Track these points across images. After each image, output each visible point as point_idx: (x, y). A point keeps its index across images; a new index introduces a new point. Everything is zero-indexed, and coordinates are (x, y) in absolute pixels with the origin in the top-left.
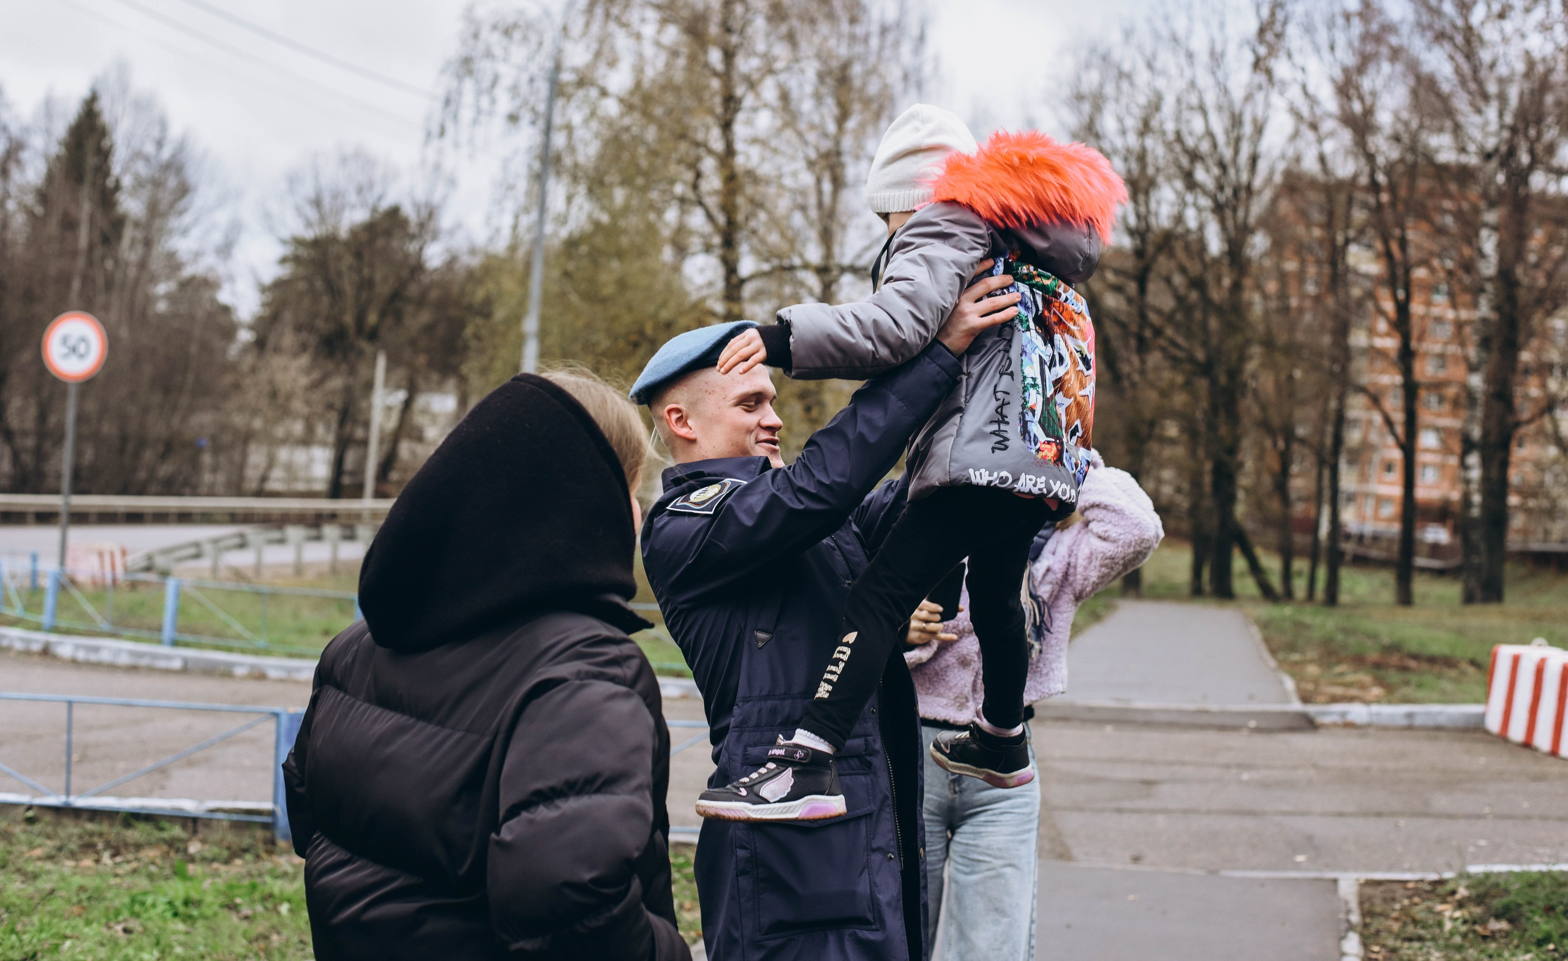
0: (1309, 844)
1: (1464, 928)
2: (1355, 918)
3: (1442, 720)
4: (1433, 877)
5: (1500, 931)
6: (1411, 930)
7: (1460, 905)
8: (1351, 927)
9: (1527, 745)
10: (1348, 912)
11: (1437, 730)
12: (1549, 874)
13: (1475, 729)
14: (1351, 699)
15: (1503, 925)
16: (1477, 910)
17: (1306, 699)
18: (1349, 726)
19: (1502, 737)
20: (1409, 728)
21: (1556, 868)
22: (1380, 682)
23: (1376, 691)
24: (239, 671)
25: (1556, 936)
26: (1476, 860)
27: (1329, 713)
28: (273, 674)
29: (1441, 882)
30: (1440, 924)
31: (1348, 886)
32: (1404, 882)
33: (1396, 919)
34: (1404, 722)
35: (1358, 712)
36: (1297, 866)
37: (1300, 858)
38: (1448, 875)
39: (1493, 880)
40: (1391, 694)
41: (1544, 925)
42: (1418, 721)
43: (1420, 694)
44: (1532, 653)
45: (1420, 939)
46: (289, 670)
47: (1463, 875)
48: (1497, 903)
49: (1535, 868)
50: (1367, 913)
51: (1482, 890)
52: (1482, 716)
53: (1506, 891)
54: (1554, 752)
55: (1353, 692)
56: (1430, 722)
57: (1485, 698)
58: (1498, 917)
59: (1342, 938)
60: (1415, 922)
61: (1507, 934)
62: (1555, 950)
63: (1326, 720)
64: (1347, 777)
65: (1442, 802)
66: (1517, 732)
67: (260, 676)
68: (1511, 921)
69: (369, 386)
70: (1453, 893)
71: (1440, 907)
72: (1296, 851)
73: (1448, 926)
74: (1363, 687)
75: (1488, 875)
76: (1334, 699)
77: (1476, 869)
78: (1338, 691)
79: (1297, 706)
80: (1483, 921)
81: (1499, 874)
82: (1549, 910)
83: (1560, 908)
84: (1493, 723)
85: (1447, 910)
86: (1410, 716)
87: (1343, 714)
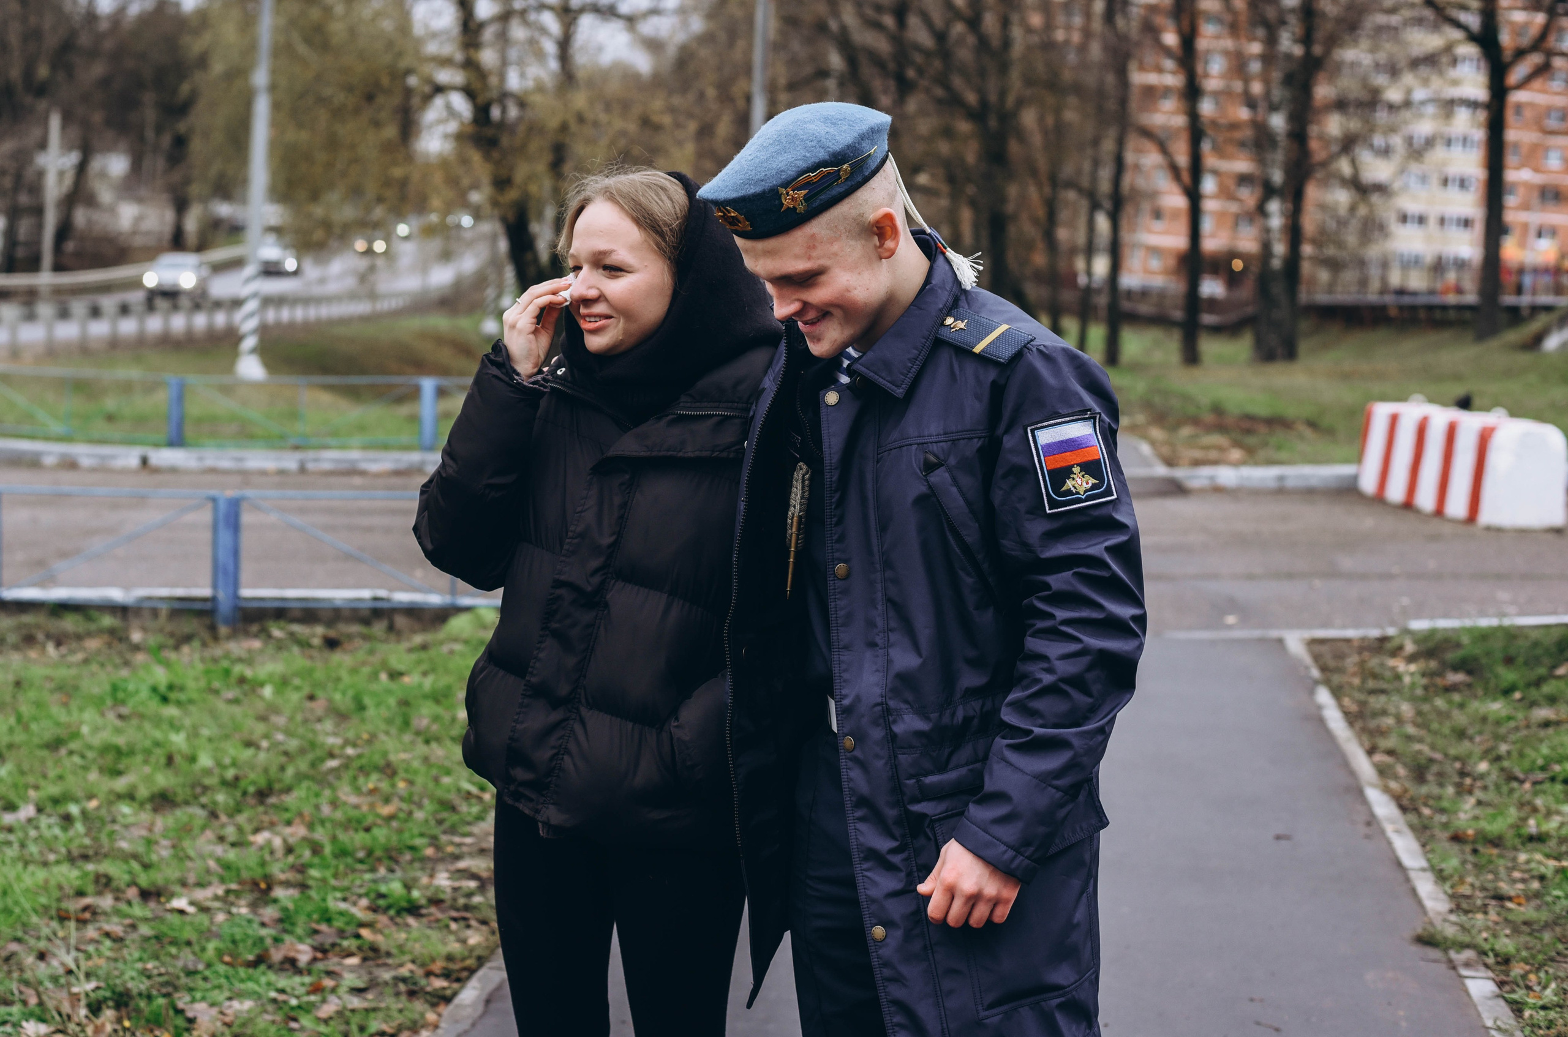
0: (1232, 605)
1: (1424, 681)
2: (1315, 673)
3: (1314, 482)
4: (1375, 633)
5: (1461, 683)
6: (1371, 684)
7: (1411, 659)
8: (1316, 683)
9: (1408, 505)
10: (1307, 668)
11: (1309, 493)
12: (1500, 628)
13: (1348, 491)
14: (1215, 463)
15: (1459, 677)
16: (1433, 664)
17: (1170, 462)
18: (1218, 490)
19: (1379, 498)
20: (1280, 491)
21: (1507, 622)
22: (1237, 444)
23: (1236, 454)
24: (49, 460)
25: (1521, 684)
26: (1418, 616)
27: (1198, 477)
28: (85, 462)
29: (1383, 640)
30: (1398, 677)
31: (1295, 642)
32: (1348, 641)
33: (1354, 674)
34: (1273, 484)
35: (1227, 475)
36: (1230, 627)
37: (1231, 619)
38: (1391, 631)
39: (1439, 636)
40: (1252, 456)
41: (1508, 676)
42: (1290, 483)
43: (1283, 455)
44: (1412, 411)
45: (1383, 691)
46: (103, 458)
47: (1407, 632)
48: (1451, 656)
49: (1484, 622)
50: (1324, 669)
51: (1430, 644)
52: (1355, 478)
53: (1458, 645)
54: (1439, 512)
55: (1213, 455)
56: (1300, 483)
57: (1359, 458)
58: (1456, 668)
59: (1312, 692)
60: (1375, 676)
61: (1469, 686)
62: (1521, 700)
63: (1194, 484)
64: (1241, 541)
65: (1347, 563)
66: (1396, 492)
67: (70, 465)
68: (1470, 672)
69: (43, 145)
70: (1400, 648)
71: (1391, 662)
72: (1224, 612)
73: (1407, 680)
74: (1220, 449)
75: (1433, 632)
76: (1197, 463)
77: (1419, 625)
78: (1198, 454)
79: (1161, 470)
80: (1439, 673)
81: (1445, 630)
82: (1509, 661)
83: (1521, 660)
84: (1368, 483)
85: (1401, 666)
86: (1281, 478)
87: (1212, 478)
